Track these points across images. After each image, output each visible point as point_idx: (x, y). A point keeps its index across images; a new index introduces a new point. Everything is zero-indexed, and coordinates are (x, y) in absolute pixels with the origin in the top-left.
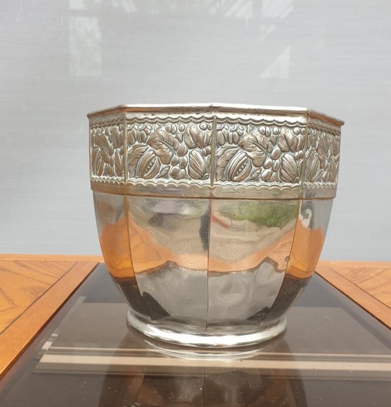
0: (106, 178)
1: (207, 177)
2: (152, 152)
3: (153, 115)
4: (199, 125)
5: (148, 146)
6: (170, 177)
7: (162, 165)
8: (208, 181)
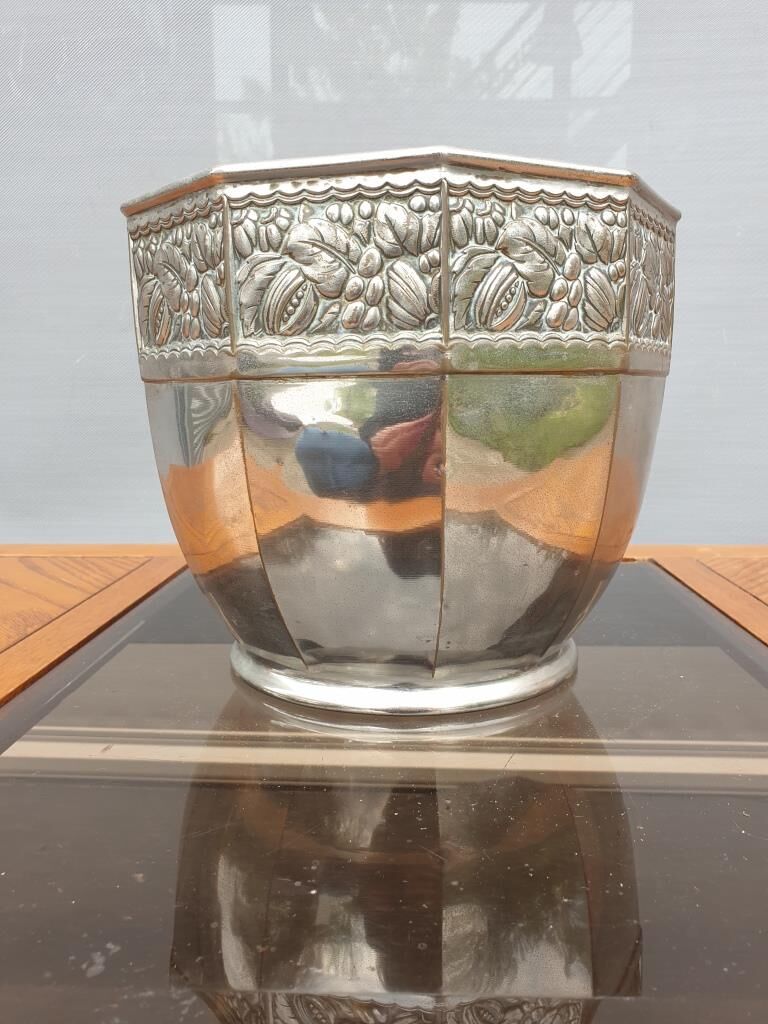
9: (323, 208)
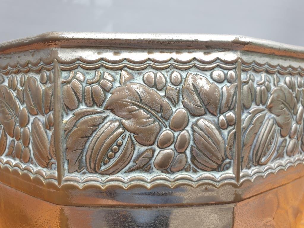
0: (14, 162)
1: (228, 165)
2: (116, 124)
3: (116, 54)
4: (208, 73)
5: (108, 113)
6: (155, 169)
7: (137, 147)
8: (230, 173)
9: (140, 74)
